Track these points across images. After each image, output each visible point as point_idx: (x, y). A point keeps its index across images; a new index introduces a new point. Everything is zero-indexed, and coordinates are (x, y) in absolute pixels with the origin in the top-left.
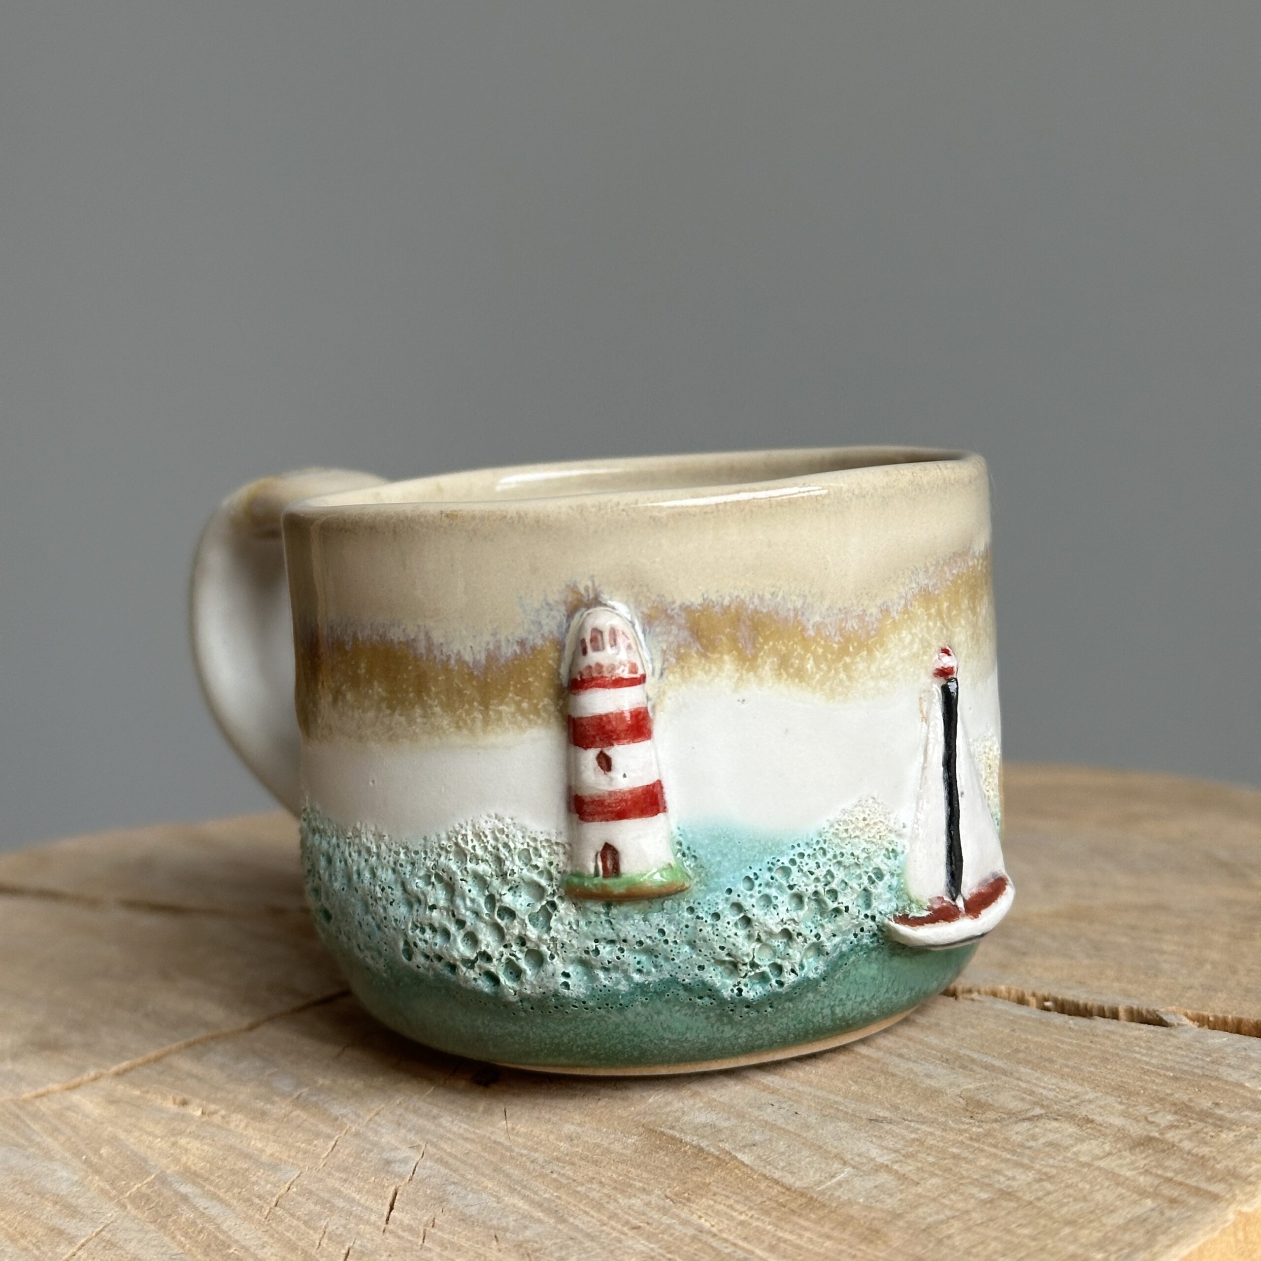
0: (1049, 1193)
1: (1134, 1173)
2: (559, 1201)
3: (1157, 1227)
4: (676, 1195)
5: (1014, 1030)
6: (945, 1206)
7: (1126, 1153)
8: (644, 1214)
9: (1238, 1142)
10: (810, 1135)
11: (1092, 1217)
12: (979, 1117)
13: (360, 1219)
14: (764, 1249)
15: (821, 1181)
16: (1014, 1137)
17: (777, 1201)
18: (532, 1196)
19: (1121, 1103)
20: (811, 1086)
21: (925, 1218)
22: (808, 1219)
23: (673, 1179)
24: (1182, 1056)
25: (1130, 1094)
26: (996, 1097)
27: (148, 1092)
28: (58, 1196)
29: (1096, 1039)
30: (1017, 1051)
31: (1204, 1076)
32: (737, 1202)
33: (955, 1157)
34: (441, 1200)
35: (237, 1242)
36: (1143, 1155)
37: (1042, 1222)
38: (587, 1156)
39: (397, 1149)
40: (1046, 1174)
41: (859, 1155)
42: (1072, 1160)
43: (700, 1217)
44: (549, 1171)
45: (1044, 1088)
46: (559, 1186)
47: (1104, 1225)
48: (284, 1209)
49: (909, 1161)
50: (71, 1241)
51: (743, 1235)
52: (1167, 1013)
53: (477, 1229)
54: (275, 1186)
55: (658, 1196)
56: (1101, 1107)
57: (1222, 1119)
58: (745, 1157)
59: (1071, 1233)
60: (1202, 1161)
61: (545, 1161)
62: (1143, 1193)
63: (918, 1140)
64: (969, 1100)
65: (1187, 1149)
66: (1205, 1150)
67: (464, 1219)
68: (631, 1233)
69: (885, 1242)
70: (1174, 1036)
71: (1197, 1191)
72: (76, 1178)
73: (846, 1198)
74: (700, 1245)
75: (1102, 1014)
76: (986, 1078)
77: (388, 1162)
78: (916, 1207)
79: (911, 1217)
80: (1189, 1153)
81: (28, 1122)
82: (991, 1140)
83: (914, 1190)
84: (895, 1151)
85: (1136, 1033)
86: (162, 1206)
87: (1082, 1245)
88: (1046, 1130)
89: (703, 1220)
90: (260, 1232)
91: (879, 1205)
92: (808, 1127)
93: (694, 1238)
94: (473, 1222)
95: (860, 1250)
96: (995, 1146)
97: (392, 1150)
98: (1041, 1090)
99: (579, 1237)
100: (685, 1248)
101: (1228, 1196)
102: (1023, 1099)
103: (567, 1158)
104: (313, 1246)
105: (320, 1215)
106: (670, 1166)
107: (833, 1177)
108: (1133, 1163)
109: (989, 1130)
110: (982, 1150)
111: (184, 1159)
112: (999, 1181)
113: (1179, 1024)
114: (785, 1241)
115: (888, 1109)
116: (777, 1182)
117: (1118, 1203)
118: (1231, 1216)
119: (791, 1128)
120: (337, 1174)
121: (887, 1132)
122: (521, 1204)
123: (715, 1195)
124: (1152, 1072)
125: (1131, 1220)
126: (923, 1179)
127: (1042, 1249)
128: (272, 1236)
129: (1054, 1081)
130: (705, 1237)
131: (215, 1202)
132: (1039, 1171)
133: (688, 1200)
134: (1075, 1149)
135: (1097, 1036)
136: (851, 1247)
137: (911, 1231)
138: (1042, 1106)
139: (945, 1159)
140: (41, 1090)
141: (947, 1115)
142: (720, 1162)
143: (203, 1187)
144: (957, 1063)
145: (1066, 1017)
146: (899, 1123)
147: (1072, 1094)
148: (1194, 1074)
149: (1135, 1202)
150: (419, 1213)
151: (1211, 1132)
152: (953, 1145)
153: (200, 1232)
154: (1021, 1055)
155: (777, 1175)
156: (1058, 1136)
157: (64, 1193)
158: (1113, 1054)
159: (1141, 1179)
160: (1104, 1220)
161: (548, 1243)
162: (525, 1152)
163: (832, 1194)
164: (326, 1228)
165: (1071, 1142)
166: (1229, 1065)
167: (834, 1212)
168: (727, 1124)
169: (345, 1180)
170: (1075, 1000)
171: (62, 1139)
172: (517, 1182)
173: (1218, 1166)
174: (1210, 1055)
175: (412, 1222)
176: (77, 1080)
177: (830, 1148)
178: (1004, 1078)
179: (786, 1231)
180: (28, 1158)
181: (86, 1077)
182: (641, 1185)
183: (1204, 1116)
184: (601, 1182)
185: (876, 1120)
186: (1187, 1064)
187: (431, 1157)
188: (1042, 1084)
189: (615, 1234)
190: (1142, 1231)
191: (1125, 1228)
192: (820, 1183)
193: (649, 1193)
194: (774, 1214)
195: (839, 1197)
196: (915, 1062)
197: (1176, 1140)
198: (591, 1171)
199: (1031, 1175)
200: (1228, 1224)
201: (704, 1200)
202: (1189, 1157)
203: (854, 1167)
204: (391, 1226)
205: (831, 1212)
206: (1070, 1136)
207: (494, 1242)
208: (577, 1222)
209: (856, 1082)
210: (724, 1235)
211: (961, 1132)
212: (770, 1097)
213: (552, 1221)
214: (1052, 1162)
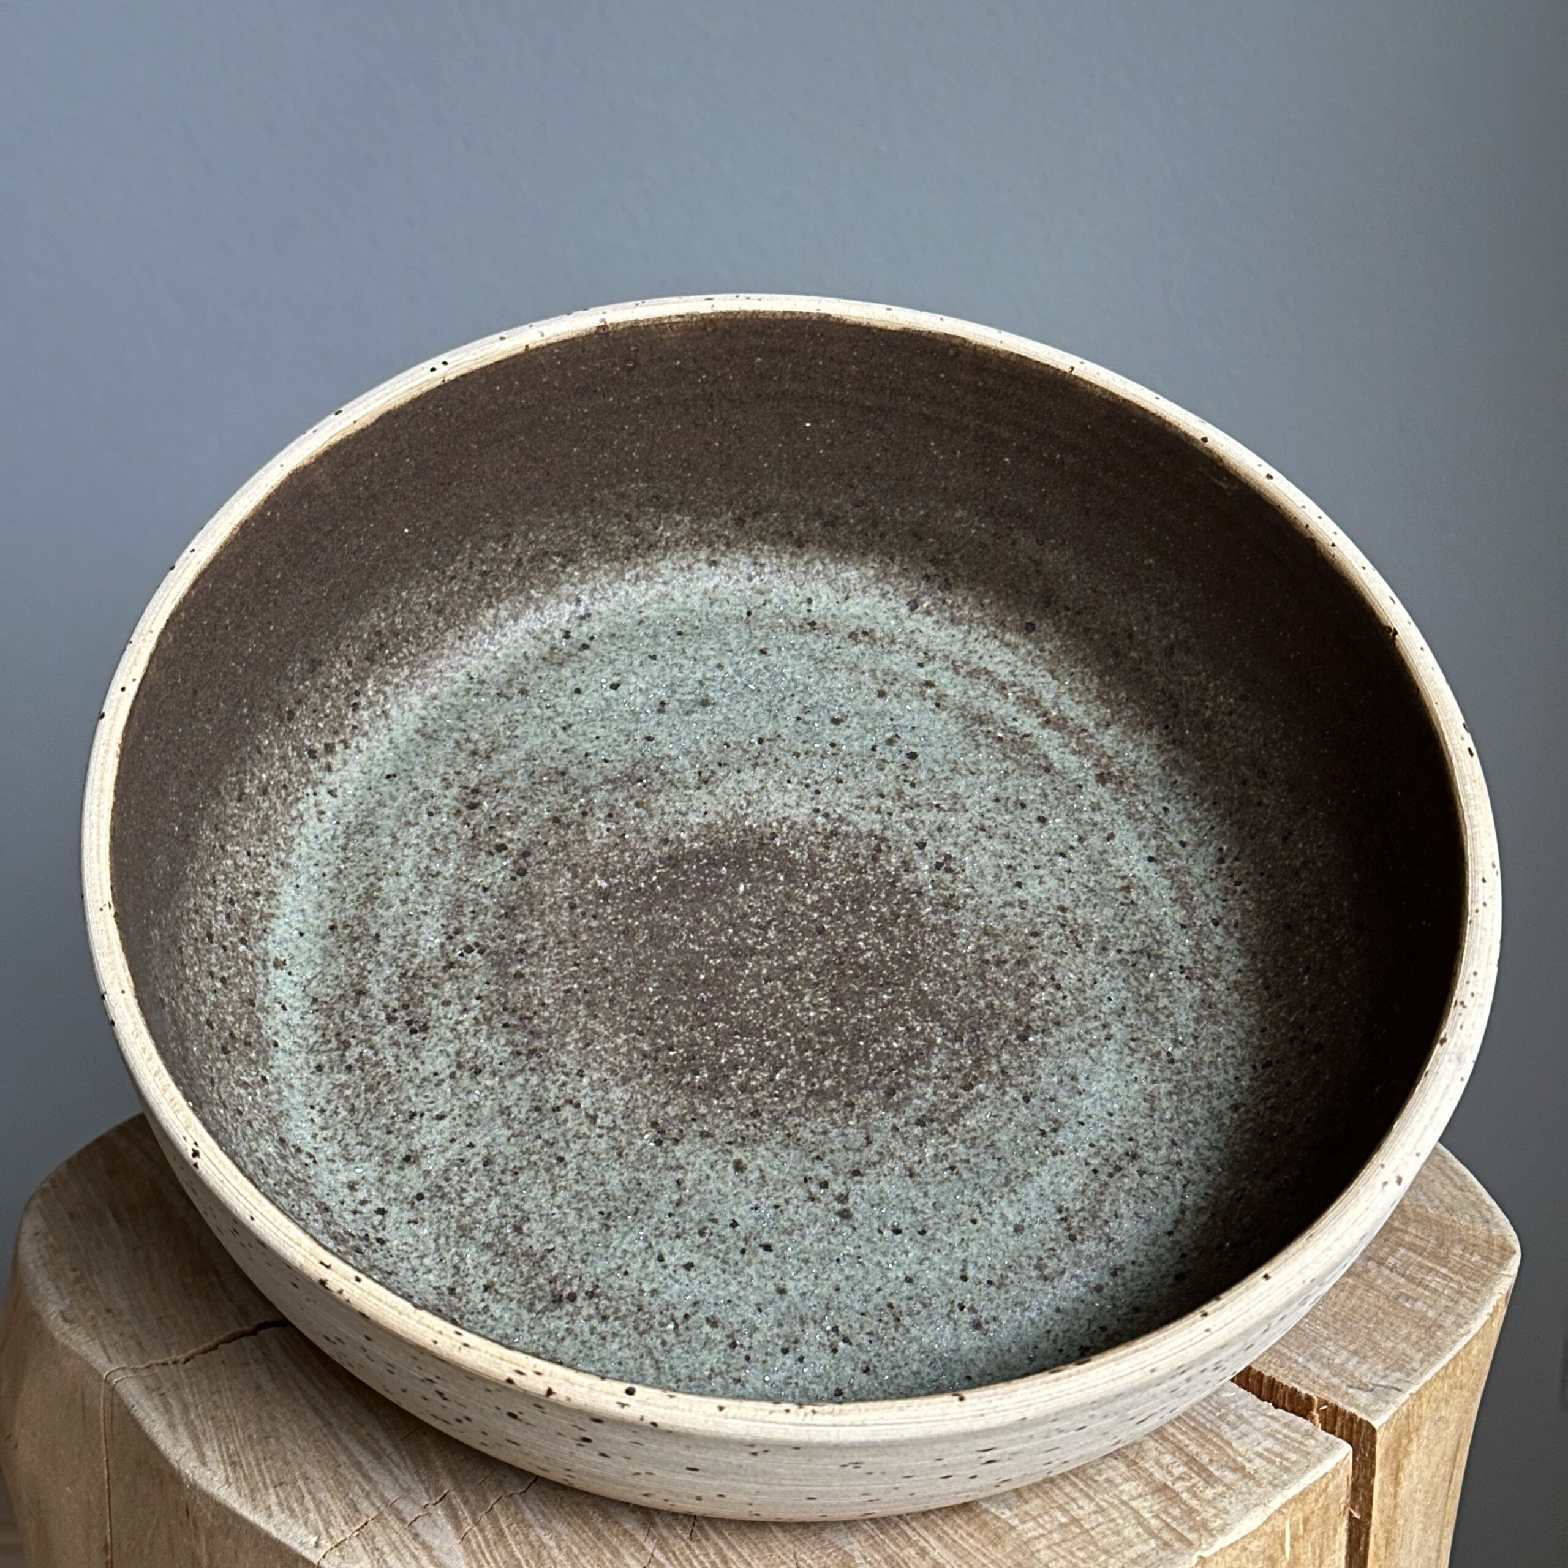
0: (1099, 1525)
1: (1150, 1515)
7: (1149, 1497)
9: (1214, 1498)
31: (1211, 1431)
36: (1159, 1501)
37: (1091, 1548)
40: (1101, 1507)
42: (1118, 1497)
57: (1211, 1475)
60: (1190, 1512)
62: (1152, 1534)
65: (1184, 1499)
66: (1194, 1503)
71: (1182, 1538)
80: (1185, 1503)
101: (1197, 1543)
108: (1151, 1506)
117: (1135, 1540)
132: (1097, 1505)
134: (1121, 1488)
148: (1205, 1428)
149: (1145, 1541)
151: (1201, 1484)
159: (1154, 1523)
166: (1228, 1423)
173: (1198, 1518)
183: (1202, 1470)
197: (1180, 1490)
202: (1184, 1507)
214: (1106, 1497)
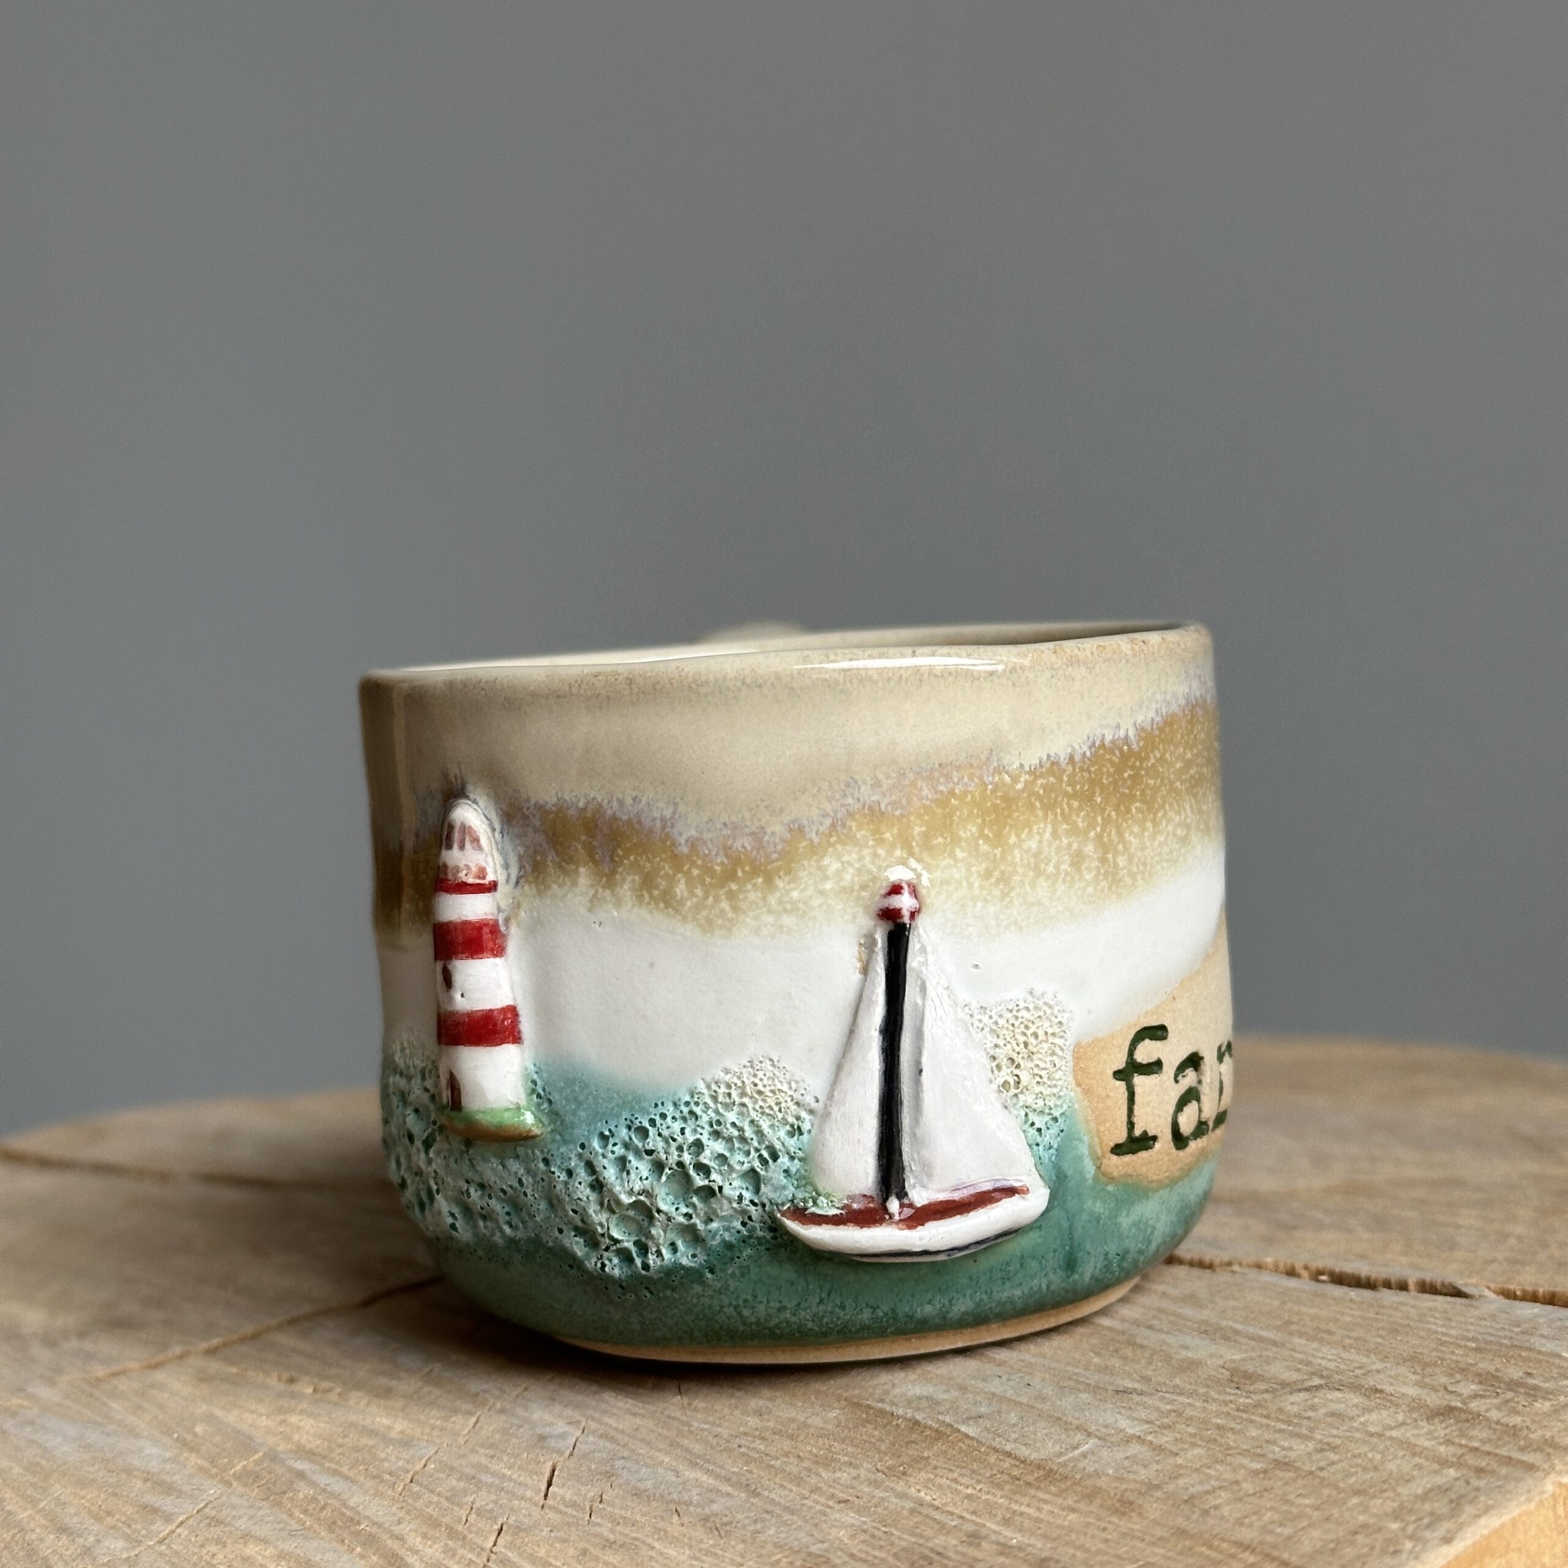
0: (1333, 1463)
1: (1433, 1443)
2: (749, 1476)
3: (1462, 1496)
4: (889, 1468)
5: (1284, 1303)
6: (1210, 1477)
7: (1424, 1424)
8: (853, 1488)
9: (1556, 1411)
10: (1046, 1407)
11: (1385, 1487)
12: (1247, 1388)
13: (512, 1494)
14: (998, 1523)
15: (1061, 1453)
16: (1289, 1408)
17: (1009, 1474)
18: (718, 1470)
19: (1415, 1373)
20: (1045, 1358)
21: (1187, 1489)
22: (1048, 1492)
23: (885, 1453)
24: (1486, 1326)
25: (1426, 1365)
26: (1266, 1367)
27: (246, 1369)
28: (148, 1473)
29: (1382, 1311)
30: (1289, 1323)
31: (1513, 1346)
32: (962, 1475)
33: (1219, 1427)
34: (609, 1475)
35: (368, 1517)
36: (1444, 1425)
37: (1326, 1492)
38: (781, 1431)
39: (552, 1424)
40: (1328, 1444)
41: (1106, 1427)
42: (1358, 1430)
43: (919, 1491)
44: (735, 1446)
45: (1323, 1358)
46: (749, 1460)
47: (1399, 1495)
48: (421, 1485)
49: (1166, 1432)
50: (168, 1518)
51: (971, 1509)
52: (1466, 1285)
53: (654, 1504)
54: (408, 1462)
55: (869, 1470)
56: (1390, 1377)
57: (1535, 1388)
58: (970, 1430)
59: (1360, 1504)
60: (1514, 1432)
61: (731, 1436)
62: (1444, 1463)
63: (1175, 1411)
64: (1233, 1372)
65: (1495, 1419)
66: (1517, 1420)
67: (637, 1494)
68: (837, 1507)
69: (1140, 1514)
70: (1476, 1307)
71: (1508, 1461)
72: (168, 1455)
73: (1092, 1469)
74: (920, 1518)
75: (1388, 1285)
76: (1253, 1349)
77: (542, 1438)
78: (1176, 1478)
79: (1170, 1488)
80: (1498, 1423)
81: (105, 1399)
82: (1260, 1411)
83: (1171, 1461)
84: (1148, 1422)
85: (1431, 1304)
86: (274, 1483)
87: (1374, 1515)
88: (1327, 1400)
89: (922, 1494)
90: (394, 1508)
91: (1132, 1476)
92: (1043, 1399)
93: (912, 1511)
94: (648, 1497)
95: (1109, 1522)
96: (1267, 1417)
97: (547, 1425)
98: (1320, 1361)
99: (778, 1511)
100: (903, 1521)
101: (1546, 1466)
102: (1298, 1370)
103: (757, 1433)
104: (459, 1521)
105: (465, 1493)
106: (881, 1440)
107: (1076, 1448)
108: (1431, 1433)
109: (1259, 1401)
110: (1251, 1421)
111: (296, 1437)
112: (1273, 1452)
113: (1480, 1296)
114: (1022, 1514)
115: (1138, 1381)
116: (1009, 1454)
117: (1415, 1473)
118: (1549, 1487)
119: (1024, 1400)
120: (482, 1450)
121: (1137, 1403)
122: (704, 1478)
123: (935, 1468)
124: (1451, 1343)
125: (1431, 1490)
126: (1183, 1449)
127: (1328, 1519)
128: (408, 1513)
129: (1334, 1351)
130: (925, 1511)
131: (337, 1478)
132: (1320, 1442)
133: (904, 1473)
134: (1362, 1420)
135: (1383, 1307)
136: (1099, 1519)
137: (1170, 1502)
138: (1322, 1377)
139: (1208, 1430)
140: (116, 1368)
141: (1207, 1386)
142: (939, 1435)
143: (322, 1465)
144: (1218, 1335)
145: (1346, 1289)
146: (1151, 1395)
147: (1357, 1365)
148: (1501, 1345)
149: (1436, 1472)
150: (583, 1488)
151: (1522, 1399)
152: (1217, 1416)
153: (323, 1508)
154: (1294, 1327)
155: (1008, 1447)
156: (1343, 1406)
157: (155, 1470)
158: (1403, 1326)
159: (1442, 1449)
160: (1399, 1489)
161: (739, 1516)
162: (706, 1427)
163: (1075, 1466)
164: (473, 1503)
165: (1356, 1412)
166: (1542, 1336)
167: (1079, 1484)
168: (946, 1396)
169: (492, 1457)
170: (1356, 1272)
171: (148, 1417)
172: (699, 1457)
173: (1532, 1436)
174: (1519, 1326)
175: (575, 1498)
176: (161, 1357)
177: (1070, 1419)
178: (1275, 1349)
179: (1021, 1504)
180: (109, 1435)
181: (170, 1354)
182: (846, 1459)
183: (1514, 1385)
184: (799, 1457)
185: (1125, 1392)
186: (1491, 1335)
187: (594, 1432)
188: (1321, 1355)
189: (818, 1507)
190: (1446, 1500)
191: (1425, 1496)
192: (1061, 1454)
193: (856, 1467)
194: (1007, 1487)
195: (1084, 1469)
196: (1167, 1333)
197: (1483, 1409)
198: (787, 1445)
199: (1311, 1446)
200: (1545, 1496)
201: (922, 1474)
202: (1498, 1427)
203: (1099, 1438)
204: (550, 1502)
205: (1075, 1484)
206: (1356, 1406)
207: (676, 1517)
208: (773, 1496)
209: (1098, 1354)
210: (949, 1509)
211: (1226, 1403)
212: (996, 1368)
213: (743, 1495)
214: (1335, 1432)
